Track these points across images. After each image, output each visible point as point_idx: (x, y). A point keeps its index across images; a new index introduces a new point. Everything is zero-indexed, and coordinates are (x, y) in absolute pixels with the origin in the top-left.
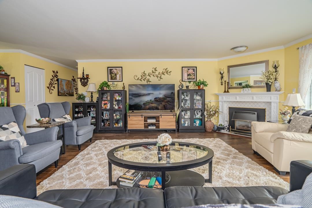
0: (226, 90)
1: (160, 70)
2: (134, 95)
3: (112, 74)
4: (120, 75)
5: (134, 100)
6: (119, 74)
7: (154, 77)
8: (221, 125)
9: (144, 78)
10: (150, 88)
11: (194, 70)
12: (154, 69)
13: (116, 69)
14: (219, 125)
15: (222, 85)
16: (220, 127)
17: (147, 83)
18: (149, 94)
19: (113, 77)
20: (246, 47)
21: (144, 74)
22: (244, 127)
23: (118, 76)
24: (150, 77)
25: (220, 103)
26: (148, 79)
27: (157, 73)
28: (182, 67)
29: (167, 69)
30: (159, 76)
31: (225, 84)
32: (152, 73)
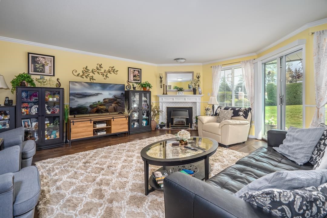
0: (165, 93)
1: (106, 67)
2: (77, 95)
3: (36, 64)
4: (51, 67)
5: (76, 101)
6: (49, 65)
7: (99, 74)
8: (163, 122)
9: (86, 75)
10: (98, 88)
11: (139, 71)
12: (99, 65)
13: (44, 58)
14: (161, 123)
15: (161, 87)
16: (162, 124)
17: (90, 81)
18: (97, 94)
19: (39, 68)
20: (185, 59)
21: (86, 70)
22: (179, 122)
23: (47, 69)
24: (94, 74)
25: (160, 103)
26: (91, 76)
27: (102, 71)
28: (129, 68)
29: (113, 67)
30: (105, 74)
31: (164, 87)
32: (96, 70)
